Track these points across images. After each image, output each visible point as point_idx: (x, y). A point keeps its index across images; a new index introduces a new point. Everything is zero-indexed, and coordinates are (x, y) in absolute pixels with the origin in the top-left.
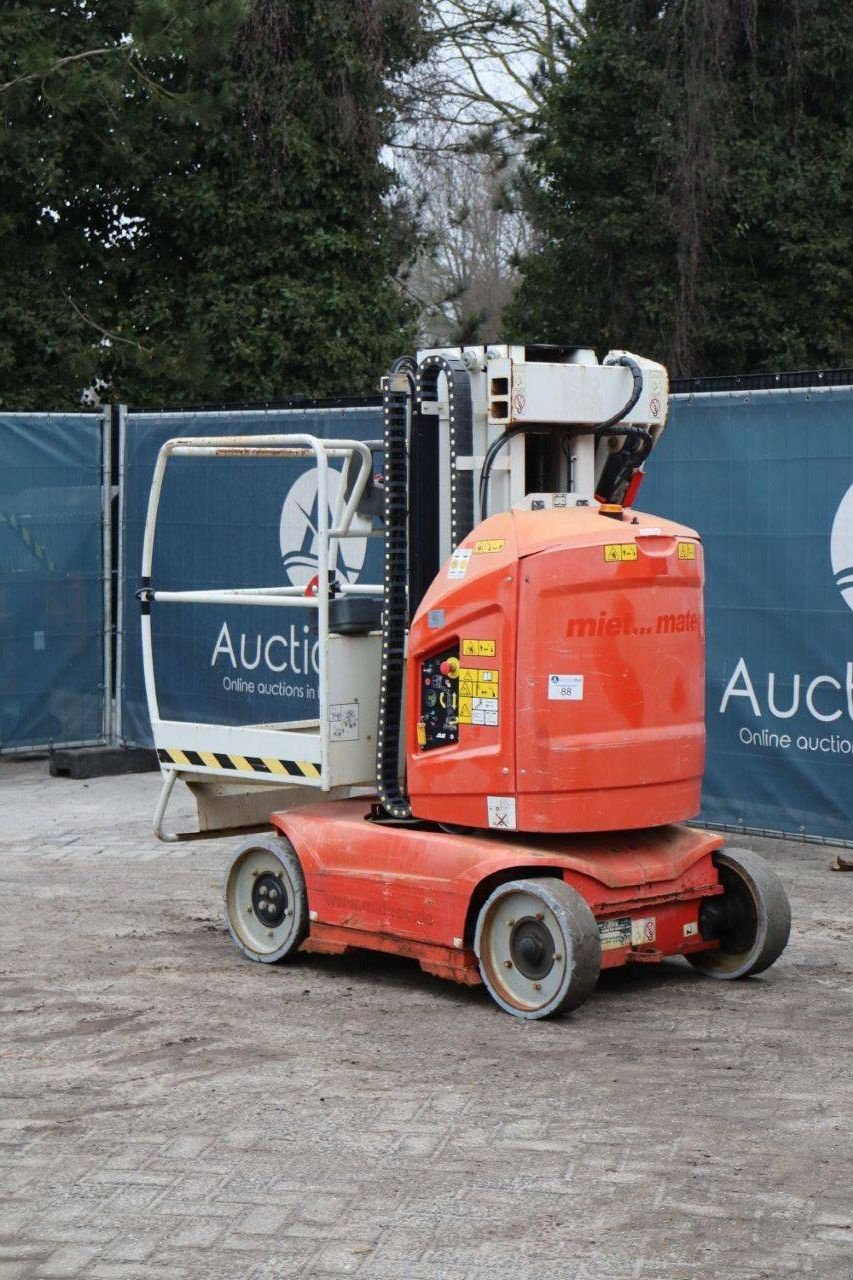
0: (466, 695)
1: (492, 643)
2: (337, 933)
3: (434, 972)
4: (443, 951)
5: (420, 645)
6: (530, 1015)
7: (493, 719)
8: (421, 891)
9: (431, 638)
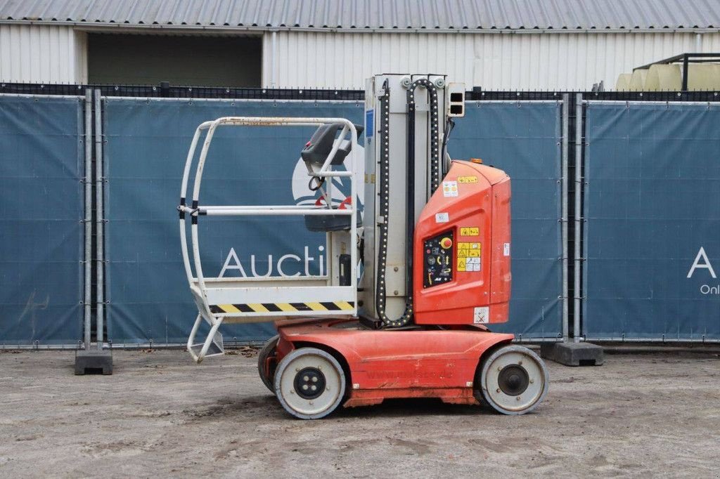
0: (462, 257)
1: (477, 229)
2: (375, 393)
3: (452, 402)
4: (458, 390)
5: (429, 232)
6: (520, 413)
7: (477, 268)
8: (445, 361)
9: (438, 228)
